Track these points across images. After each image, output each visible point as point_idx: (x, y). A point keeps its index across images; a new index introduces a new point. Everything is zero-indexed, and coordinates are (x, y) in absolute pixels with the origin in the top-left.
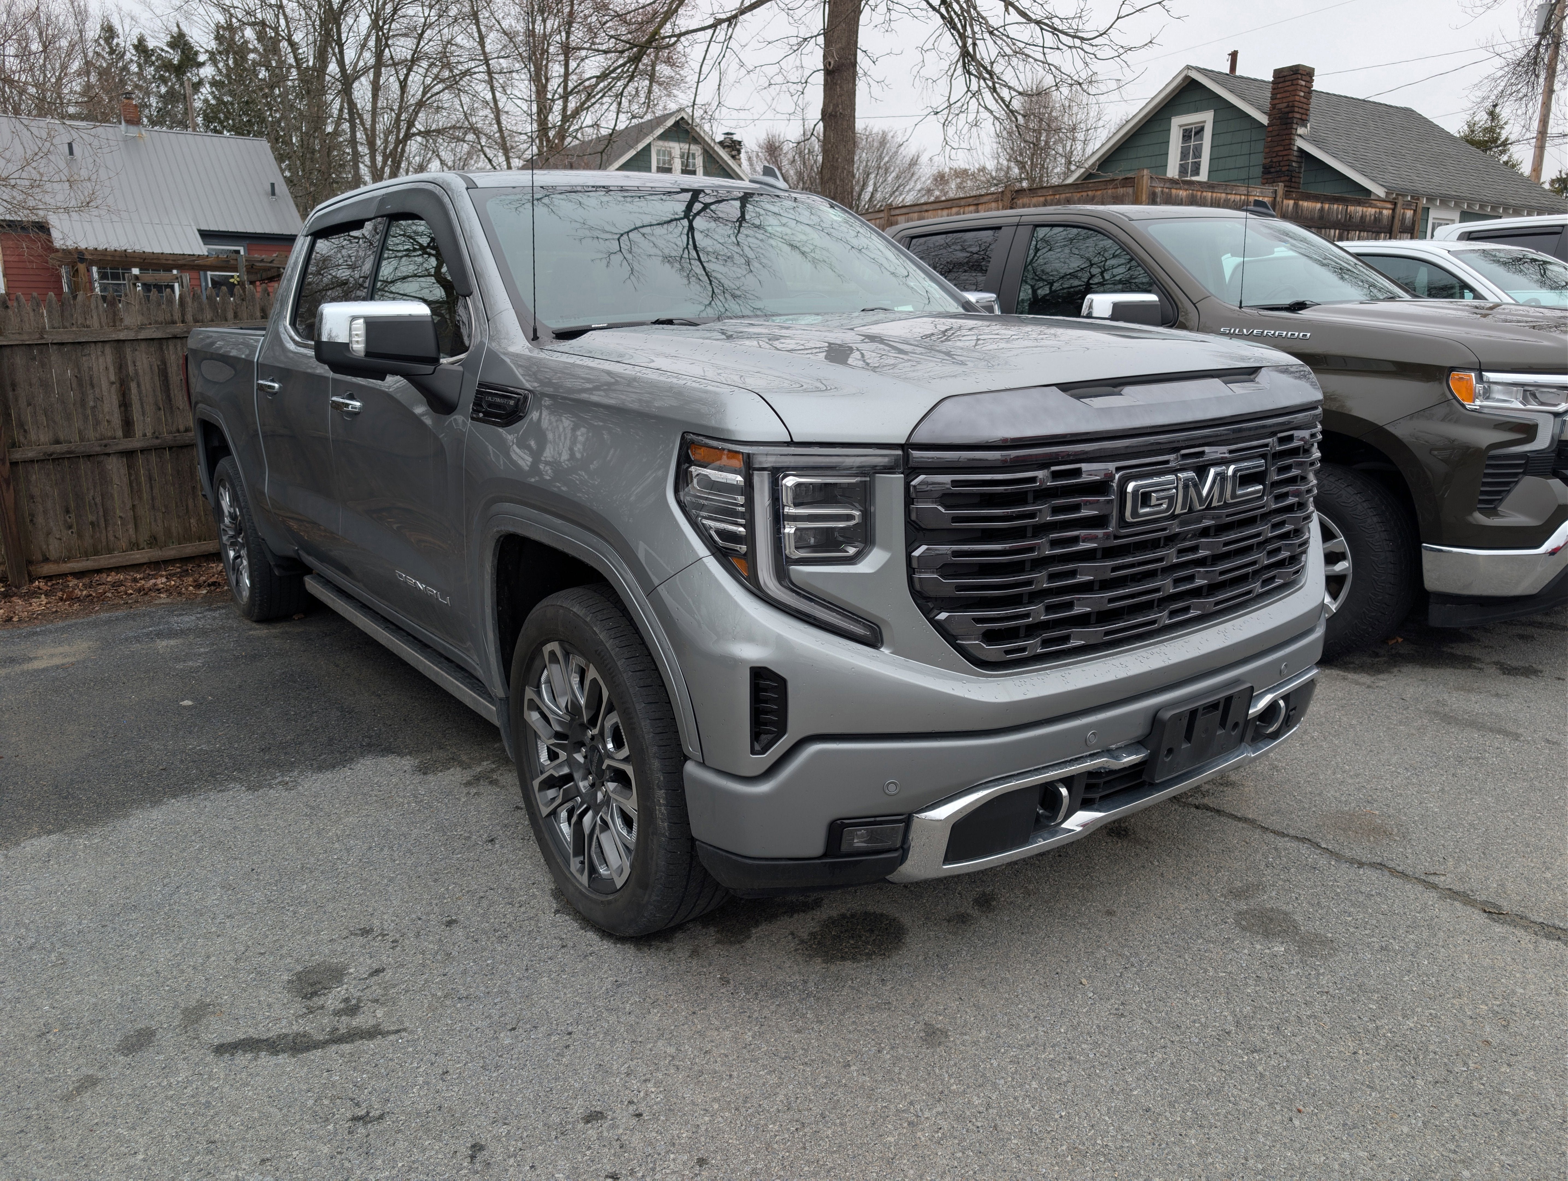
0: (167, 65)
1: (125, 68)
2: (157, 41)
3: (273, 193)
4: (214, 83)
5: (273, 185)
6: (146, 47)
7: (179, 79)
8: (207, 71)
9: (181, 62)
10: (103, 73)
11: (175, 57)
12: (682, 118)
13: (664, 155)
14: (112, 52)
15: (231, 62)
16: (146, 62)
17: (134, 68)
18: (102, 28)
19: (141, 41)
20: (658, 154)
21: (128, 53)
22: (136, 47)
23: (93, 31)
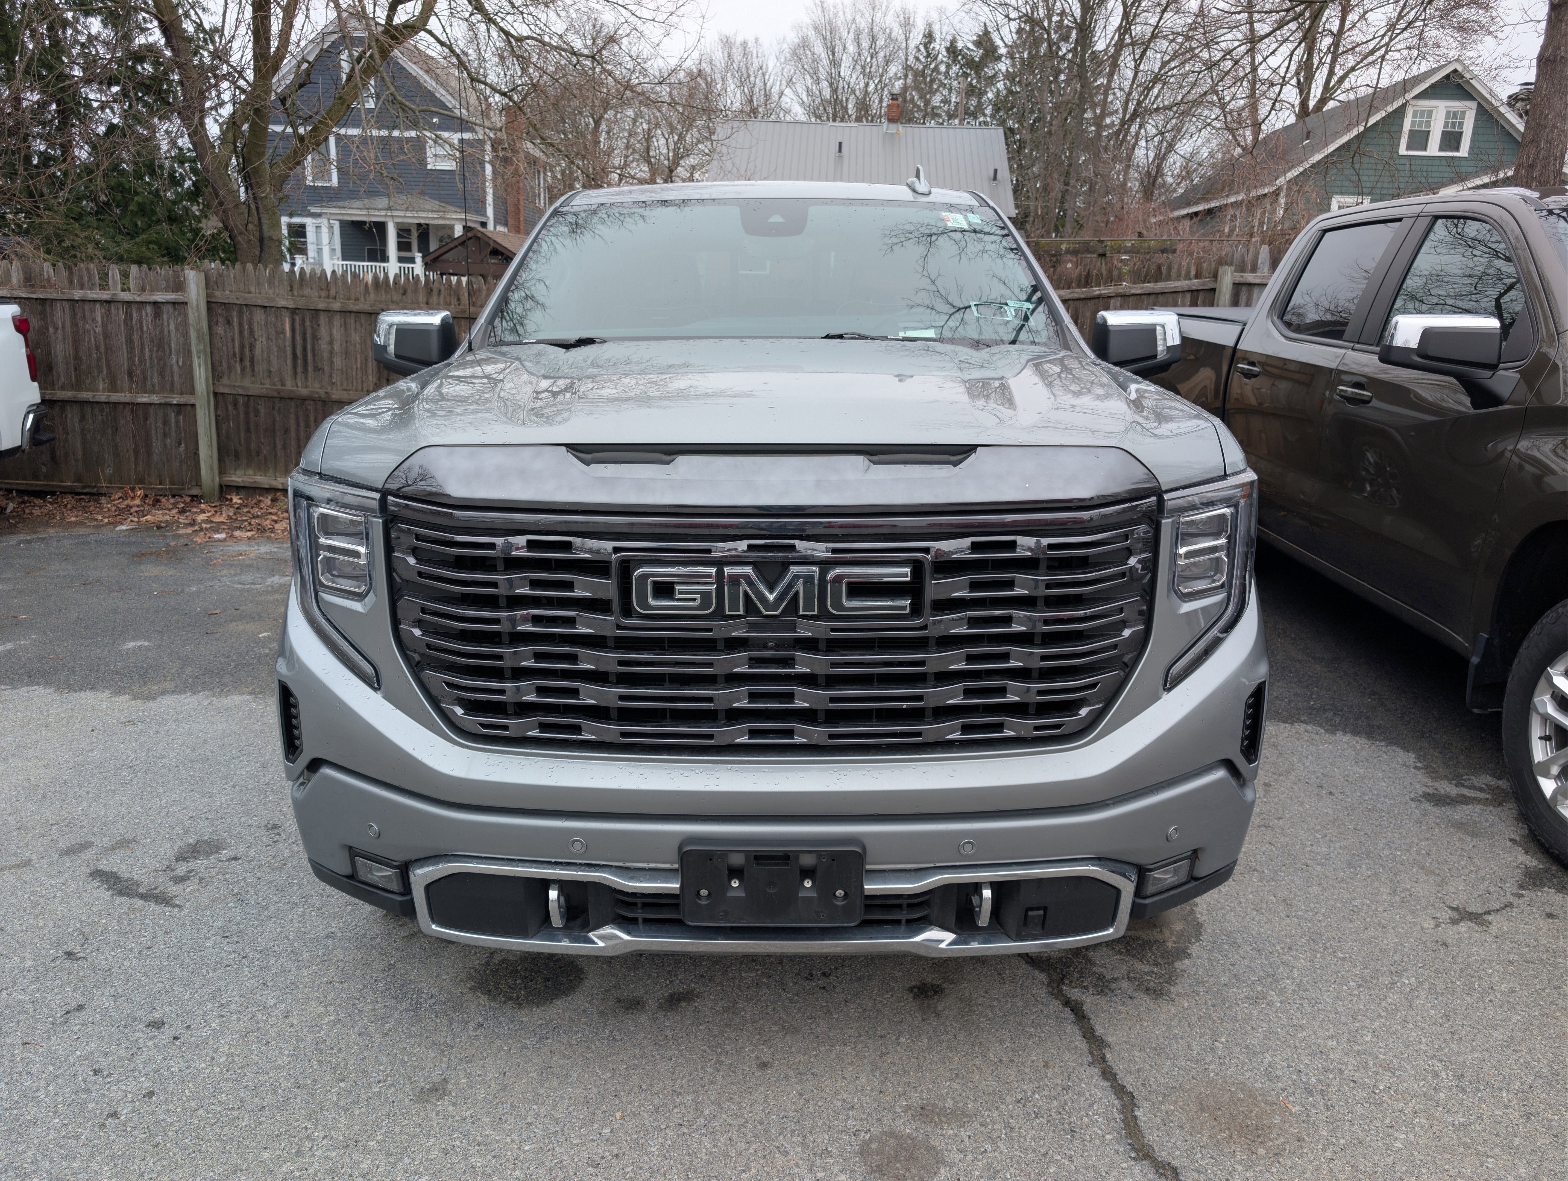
0: (971, 63)
1: (936, 69)
2: (966, 41)
3: (995, 178)
4: (1008, 76)
5: (996, 170)
6: (956, 47)
7: (978, 74)
8: (1003, 66)
9: (981, 58)
10: (919, 75)
11: (978, 54)
12: (1455, 71)
13: (1422, 116)
14: (928, 55)
15: (1026, 55)
16: (954, 61)
17: (943, 68)
18: (924, 36)
19: (953, 42)
20: (1415, 115)
21: (940, 56)
22: (948, 49)
23: (916, 38)
